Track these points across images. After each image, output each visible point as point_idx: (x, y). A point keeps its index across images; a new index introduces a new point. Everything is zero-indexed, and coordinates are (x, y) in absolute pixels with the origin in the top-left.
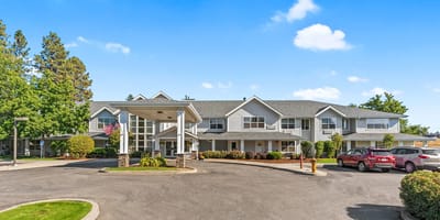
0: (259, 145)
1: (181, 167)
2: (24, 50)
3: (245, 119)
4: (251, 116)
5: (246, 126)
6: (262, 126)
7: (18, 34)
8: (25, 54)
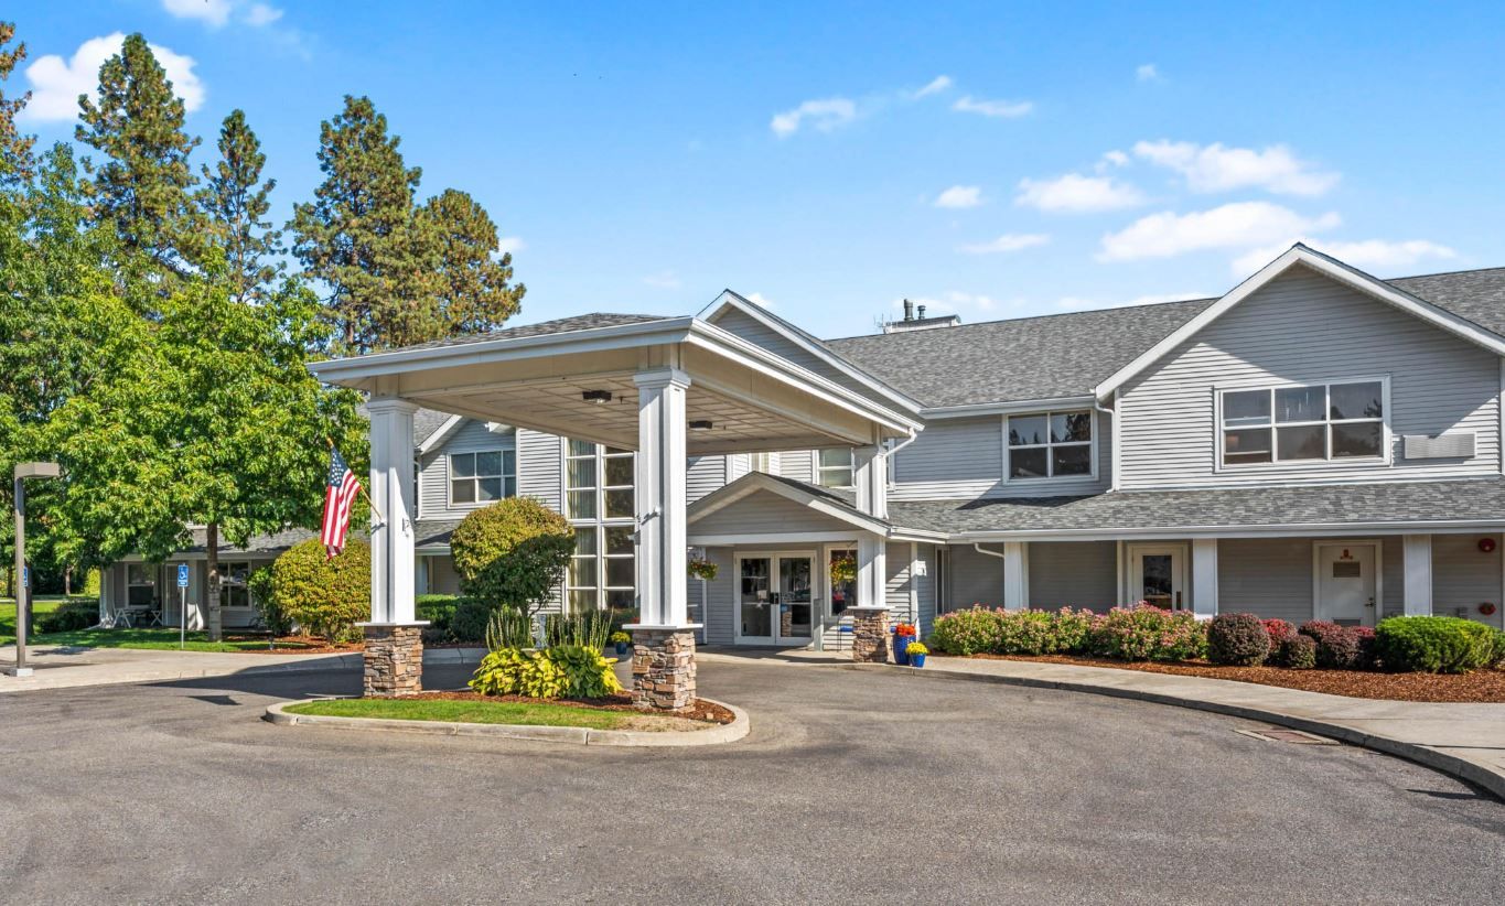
0: (1347, 569)
1: (663, 706)
2: (253, 191)
3: (1237, 403)
4: (1274, 383)
5: (1247, 448)
6: (1359, 443)
7: (234, 127)
8: (259, 206)
